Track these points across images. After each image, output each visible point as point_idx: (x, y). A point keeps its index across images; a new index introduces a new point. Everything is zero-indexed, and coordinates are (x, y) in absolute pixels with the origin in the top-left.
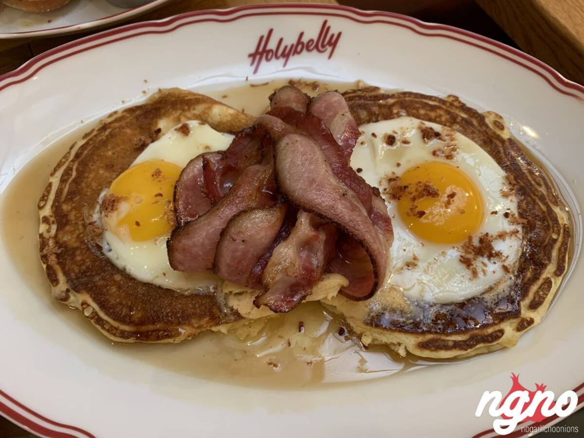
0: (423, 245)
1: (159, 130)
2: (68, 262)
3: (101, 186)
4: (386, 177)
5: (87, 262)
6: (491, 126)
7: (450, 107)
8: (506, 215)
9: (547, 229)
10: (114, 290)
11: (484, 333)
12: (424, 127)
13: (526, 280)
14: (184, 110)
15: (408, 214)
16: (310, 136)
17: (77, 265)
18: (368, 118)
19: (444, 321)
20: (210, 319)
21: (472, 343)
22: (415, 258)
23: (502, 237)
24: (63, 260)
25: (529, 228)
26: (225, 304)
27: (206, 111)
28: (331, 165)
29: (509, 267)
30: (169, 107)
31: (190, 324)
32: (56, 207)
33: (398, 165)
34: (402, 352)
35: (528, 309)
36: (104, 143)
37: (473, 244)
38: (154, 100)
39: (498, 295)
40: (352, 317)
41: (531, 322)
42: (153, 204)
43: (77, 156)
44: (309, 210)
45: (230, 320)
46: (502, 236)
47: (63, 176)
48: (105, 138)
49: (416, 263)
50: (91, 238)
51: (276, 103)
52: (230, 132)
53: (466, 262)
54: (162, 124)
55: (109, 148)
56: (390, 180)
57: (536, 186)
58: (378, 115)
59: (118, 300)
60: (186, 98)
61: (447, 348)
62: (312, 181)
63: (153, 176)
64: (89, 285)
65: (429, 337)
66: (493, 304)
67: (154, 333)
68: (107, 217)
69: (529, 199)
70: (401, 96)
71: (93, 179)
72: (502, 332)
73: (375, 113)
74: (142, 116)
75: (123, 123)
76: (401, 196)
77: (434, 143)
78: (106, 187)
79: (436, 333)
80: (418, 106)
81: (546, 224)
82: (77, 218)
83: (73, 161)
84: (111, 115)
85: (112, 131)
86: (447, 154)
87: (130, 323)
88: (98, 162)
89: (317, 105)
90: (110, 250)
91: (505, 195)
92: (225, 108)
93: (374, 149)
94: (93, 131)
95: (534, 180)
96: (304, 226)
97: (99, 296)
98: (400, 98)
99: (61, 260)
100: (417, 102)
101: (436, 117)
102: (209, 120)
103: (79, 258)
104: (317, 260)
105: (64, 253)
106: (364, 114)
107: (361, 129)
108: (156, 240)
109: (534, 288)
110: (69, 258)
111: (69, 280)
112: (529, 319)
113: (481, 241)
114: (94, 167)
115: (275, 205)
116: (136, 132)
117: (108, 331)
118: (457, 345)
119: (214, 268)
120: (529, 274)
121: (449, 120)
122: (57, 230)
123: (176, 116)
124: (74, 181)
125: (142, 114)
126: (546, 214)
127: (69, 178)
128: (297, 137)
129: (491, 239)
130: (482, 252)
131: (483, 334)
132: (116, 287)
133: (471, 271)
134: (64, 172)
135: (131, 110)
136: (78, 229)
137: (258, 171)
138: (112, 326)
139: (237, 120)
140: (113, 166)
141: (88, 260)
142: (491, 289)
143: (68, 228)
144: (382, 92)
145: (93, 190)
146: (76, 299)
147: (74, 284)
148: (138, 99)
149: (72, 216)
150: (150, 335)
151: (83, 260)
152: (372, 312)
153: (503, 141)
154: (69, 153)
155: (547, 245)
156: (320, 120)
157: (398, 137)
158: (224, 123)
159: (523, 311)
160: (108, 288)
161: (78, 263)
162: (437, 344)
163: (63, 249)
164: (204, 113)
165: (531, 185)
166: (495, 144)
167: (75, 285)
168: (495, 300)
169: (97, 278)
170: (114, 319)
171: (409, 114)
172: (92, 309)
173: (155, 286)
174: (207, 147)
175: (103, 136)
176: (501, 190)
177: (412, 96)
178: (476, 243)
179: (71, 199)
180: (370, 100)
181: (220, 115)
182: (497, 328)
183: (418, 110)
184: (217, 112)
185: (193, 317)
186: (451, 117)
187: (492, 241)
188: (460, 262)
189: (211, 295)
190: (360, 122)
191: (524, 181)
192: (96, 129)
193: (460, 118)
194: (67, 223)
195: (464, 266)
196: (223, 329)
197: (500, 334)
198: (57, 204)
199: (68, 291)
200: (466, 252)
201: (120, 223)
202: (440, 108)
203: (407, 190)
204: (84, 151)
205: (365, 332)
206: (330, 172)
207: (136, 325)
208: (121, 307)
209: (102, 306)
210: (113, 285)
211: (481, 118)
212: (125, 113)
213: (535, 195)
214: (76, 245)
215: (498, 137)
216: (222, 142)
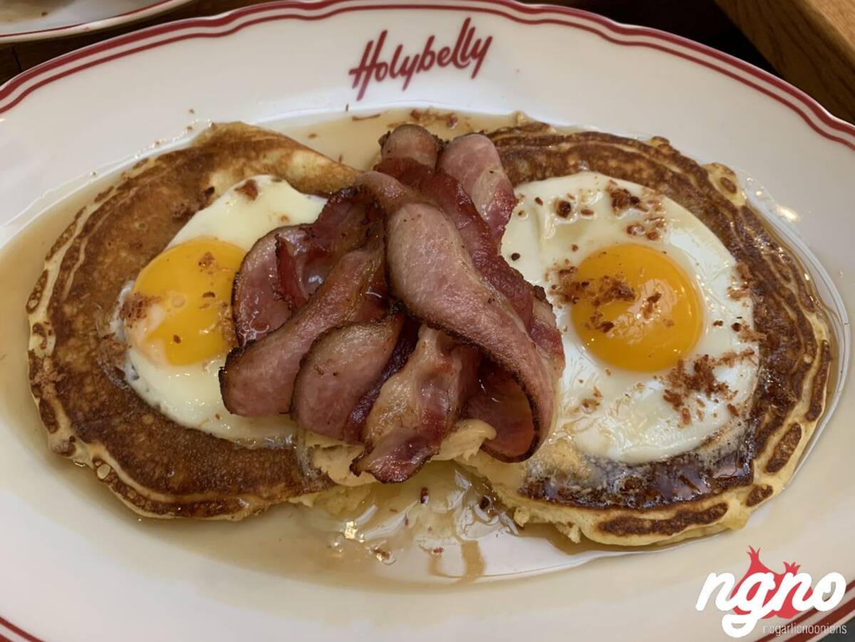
0: (609, 373)
1: (212, 190)
2: (72, 395)
3: (122, 276)
4: (554, 267)
5: (103, 395)
6: (716, 186)
7: (656, 155)
8: (736, 327)
9: (797, 348)
10: (143, 439)
11: (698, 509)
12: (614, 188)
13: (762, 426)
14: (249, 159)
15: (587, 326)
16: (441, 206)
17: (87, 400)
18: (529, 173)
19: (637, 490)
20: (287, 486)
21: (679, 523)
22: (597, 394)
23: (728, 362)
24: (65, 392)
25: (769, 346)
26: (309, 464)
27: (283, 161)
28: (471, 253)
29: (737, 407)
30: (226, 152)
31: (257, 493)
32: (55, 310)
33: (575, 248)
34: (574, 536)
35: (764, 472)
36: (128, 209)
37: (685, 372)
38: (204, 141)
39: (719, 450)
40: (501, 484)
41: (768, 492)
42: (201, 308)
43: (87, 229)
44: (436, 326)
45: (317, 487)
46: (728, 360)
47: (64, 260)
48: (128, 202)
49: (598, 402)
50: (107, 359)
51: (389, 152)
52: (321, 194)
53: (674, 400)
54: (216, 179)
55: (136, 217)
56: (562, 272)
57: (783, 282)
58: (546, 168)
59: (148, 455)
60: (254, 139)
61: (641, 531)
62: (442, 280)
63: (200, 264)
64: (105, 432)
65: (615, 514)
66: (712, 464)
67: (202, 506)
68: (131, 327)
69: (771, 301)
70: (581, 138)
71: (111, 265)
72: (724, 507)
73: (541, 166)
74: (186, 167)
75: (156, 178)
76: (577, 298)
77: (630, 214)
78: (130, 279)
79: (626, 507)
80: (606, 154)
81: (796, 340)
82: (86, 326)
83: (80, 237)
84: (138, 165)
85: (140, 190)
86: (649, 230)
87: (167, 490)
88: (118, 240)
89: (452, 157)
90: (136, 377)
91: (735, 296)
92: (312, 156)
93: (538, 223)
94: (110, 189)
95: (780, 272)
96: (428, 349)
97: (120, 449)
98: (579, 141)
99: (62, 392)
100: (605, 149)
101: (634, 172)
102: (289, 174)
103: (89, 389)
104: (449, 401)
105: (67, 381)
106: (524, 167)
107: (517, 192)
108: (205, 365)
109: (775, 439)
110: (75, 388)
111: (74, 423)
112: (765, 488)
113: (697, 367)
114: (112, 246)
115: (384, 317)
116: (176, 192)
117: (133, 502)
118: (656, 527)
119: (291, 411)
120: (767, 418)
121: (654, 177)
122: (56, 346)
123: (237, 167)
124: (82, 268)
125: (185, 164)
126: (796, 325)
127: (74, 264)
128: (420, 210)
129: (712, 363)
130: (699, 384)
131: (696, 511)
132: (145, 435)
133: (680, 413)
134: (66, 254)
135: (169, 158)
136: (89, 345)
137: (360, 262)
138: (139, 495)
139: (330, 176)
140: (141, 245)
141: (103, 393)
142: (710, 440)
143: (72, 342)
144: (553, 131)
145: (110, 283)
146: (84, 452)
147: (82, 429)
148: (180, 140)
149: (79, 324)
150: (197, 509)
151: (96, 392)
152: (530, 477)
153: (734, 211)
154: (74, 223)
155: (794, 374)
156: (455, 182)
157: (575, 205)
158: (310, 180)
159: (756, 475)
160: (134, 435)
161: (88, 396)
162: (627, 525)
163: (64, 375)
164: (280, 163)
165: (775, 279)
166: (722, 214)
167: (84, 431)
168: (715, 457)
169: (117, 420)
170: (142, 485)
171: (592, 168)
172: (110, 468)
173: (204, 433)
174: (284, 218)
175: (127, 199)
176: (730, 288)
177: (599, 138)
178: (689, 370)
179: (78, 297)
180: (533, 145)
181: (304, 167)
182: (717, 501)
183: (606, 162)
184: (300, 162)
185: (261, 482)
186: (656, 173)
187: (713, 368)
188: (665, 401)
189: (288, 448)
190: (516, 179)
191: (765, 273)
192: (116, 187)
193: (670, 174)
194: (72, 333)
195: (670, 406)
196: (306, 500)
197: (720, 510)
198: (55, 304)
199: (72, 440)
200: (674, 385)
201: (152, 337)
202: (639, 157)
203: (587, 289)
204: (97, 222)
205: (519, 506)
206: (470, 266)
207: (175, 493)
208: (152, 465)
209: (125, 464)
210: (142, 432)
211: (701, 173)
212: (159, 163)
213: (780, 294)
214: (84, 368)
215: (727, 205)
216: (308, 209)
